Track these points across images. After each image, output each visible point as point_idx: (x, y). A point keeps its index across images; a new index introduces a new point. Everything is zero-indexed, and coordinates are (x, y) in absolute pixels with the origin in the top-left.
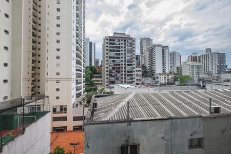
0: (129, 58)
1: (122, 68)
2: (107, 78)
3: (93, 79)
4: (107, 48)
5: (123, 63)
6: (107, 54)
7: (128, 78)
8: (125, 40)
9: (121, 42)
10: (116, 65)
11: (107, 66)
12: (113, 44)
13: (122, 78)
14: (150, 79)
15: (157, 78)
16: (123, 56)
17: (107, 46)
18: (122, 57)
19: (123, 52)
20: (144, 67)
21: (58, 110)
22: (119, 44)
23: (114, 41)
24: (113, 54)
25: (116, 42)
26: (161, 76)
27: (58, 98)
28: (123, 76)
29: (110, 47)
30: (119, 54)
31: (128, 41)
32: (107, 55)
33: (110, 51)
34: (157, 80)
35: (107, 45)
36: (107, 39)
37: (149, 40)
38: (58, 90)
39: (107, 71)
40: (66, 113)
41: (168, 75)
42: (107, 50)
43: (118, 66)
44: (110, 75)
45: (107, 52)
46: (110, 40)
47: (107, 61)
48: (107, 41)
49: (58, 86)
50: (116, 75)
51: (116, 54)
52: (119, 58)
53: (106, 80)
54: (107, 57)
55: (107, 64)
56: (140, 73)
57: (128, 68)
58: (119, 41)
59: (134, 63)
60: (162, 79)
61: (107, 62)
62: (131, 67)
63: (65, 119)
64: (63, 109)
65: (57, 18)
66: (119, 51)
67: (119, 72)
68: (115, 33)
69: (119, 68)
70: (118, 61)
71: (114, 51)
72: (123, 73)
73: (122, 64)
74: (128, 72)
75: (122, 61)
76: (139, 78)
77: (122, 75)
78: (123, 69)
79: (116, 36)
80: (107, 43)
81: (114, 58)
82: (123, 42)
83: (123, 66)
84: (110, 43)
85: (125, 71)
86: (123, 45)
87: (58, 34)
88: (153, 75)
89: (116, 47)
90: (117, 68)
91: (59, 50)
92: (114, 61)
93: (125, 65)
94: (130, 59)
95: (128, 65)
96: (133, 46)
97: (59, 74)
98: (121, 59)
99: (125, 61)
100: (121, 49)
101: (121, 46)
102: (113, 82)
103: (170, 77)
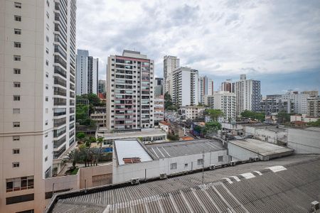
0: (144, 88)
1: (135, 101)
2: (113, 116)
3: (92, 115)
4: (113, 73)
5: (136, 94)
6: (113, 80)
7: (143, 115)
8: (139, 63)
9: (133, 65)
10: (127, 97)
11: (113, 98)
12: (122, 67)
13: (135, 116)
14: (175, 113)
15: (184, 112)
16: (136, 84)
17: (113, 70)
18: (135, 86)
19: (136, 79)
20: (167, 96)
21: (17, 184)
22: (131, 67)
23: (123, 62)
24: (122, 81)
25: (126, 64)
26: (189, 110)
27: (16, 165)
28: (136, 113)
29: (118, 71)
30: (131, 82)
31: (143, 64)
32: (113, 83)
33: (117, 76)
34: (183, 115)
35: (113, 68)
36: (113, 60)
37: (175, 59)
38: (16, 152)
39: (113, 106)
40: (33, 187)
41: (197, 109)
42: (113, 75)
43: (128, 99)
44: (118, 112)
45: (113, 78)
46: (117, 61)
47: (113, 91)
48: (113, 62)
49: (16, 145)
50: (126, 111)
51: (126, 82)
52: (130, 87)
53: (111, 119)
54: (112, 85)
55: (113, 96)
56: (162, 106)
57: (144, 102)
58: (131, 63)
59: (151, 94)
60: (189, 113)
61: (113, 93)
62: (146, 100)
63: (30, 197)
64: (27, 182)
65: (16, 33)
66: (131, 77)
67: (130, 107)
68: (125, 51)
69: (130, 102)
70: (128, 92)
71: (123, 77)
72: (136, 108)
73: (135, 96)
74: (144, 107)
75: (135, 91)
76: (160, 112)
77: (135, 111)
78: (136, 104)
79: (126, 55)
80: (113, 65)
81: (123, 87)
82: (136, 65)
83: (137, 99)
84: (117, 66)
85: (138, 106)
86: (136, 70)
87: (16, 59)
88: (179, 108)
89: (127, 72)
90: (127, 101)
91: (19, 86)
92: (122, 92)
93: (138, 97)
94: (147, 89)
95: (144, 97)
96: (151, 71)
97: (19, 126)
98: (133, 89)
99: (138, 92)
100: (133, 75)
101: (133, 70)
102: (122, 122)
103: (199, 111)
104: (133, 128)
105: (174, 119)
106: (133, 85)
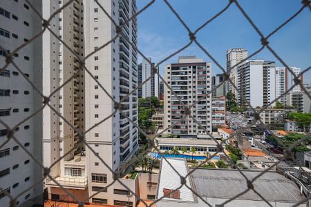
2: (169, 121)
5: (192, 99)
6: (169, 88)
7: (199, 121)
8: (194, 67)
9: (188, 71)
11: (169, 104)
13: (190, 122)
14: (240, 116)
16: (192, 89)
17: (169, 78)
18: (190, 92)
19: (192, 85)
20: (230, 96)
22: (186, 73)
23: (178, 68)
24: (177, 88)
25: (181, 70)
27: (97, 164)
29: (173, 78)
30: (186, 88)
31: (199, 68)
33: (173, 83)
35: (169, 75)
36: (169, 68)
41: (272, 112)
42: (169, 83)
43: (184, 105)
44: (174, 117)
46: (173, 69)
47: (169, 97)
48: (169, 70)
50: (181, 117)
51: (182, 88)
52: (186, 93)
53: (168, 124)
54: (169, 92)
55: (169, 102)
56: (223, 108)
57: (200, 107)
58: (186, 68)
66: (186, 83)
69: (186, 107)
71: (178, 83)
72: (192, 114)
73: (190, 102)
74: (200, 113)
75: (190, 97)
78: (192, 109)
79: (181, 61)
80: (169, 73)
81: (178, 93)
82: (191, 70)
83: (192, 104)
84: (173, 73)
85: (194, 112)
86: (191, 75)
88: (246, 110)
89: (182, 78)
90: (182, 107)
93: (194, 102)
94: (203, 93)
95: (200, 103)
96: (208, 74)
97: (98, 136)
98: (189, 95)
99: (194, 97)
100: (188, 81)
101: (188, 76)
102: (177, 127)
103: (276, 115)
104: (189, 134)
105: (238, 124)
106: (189, 90)
